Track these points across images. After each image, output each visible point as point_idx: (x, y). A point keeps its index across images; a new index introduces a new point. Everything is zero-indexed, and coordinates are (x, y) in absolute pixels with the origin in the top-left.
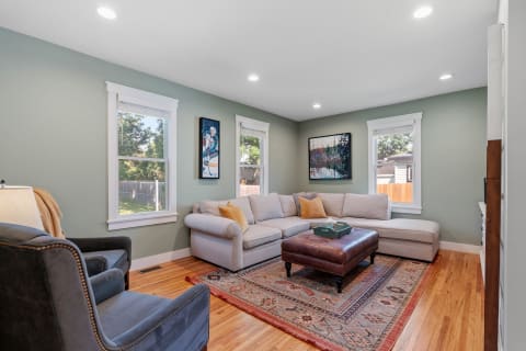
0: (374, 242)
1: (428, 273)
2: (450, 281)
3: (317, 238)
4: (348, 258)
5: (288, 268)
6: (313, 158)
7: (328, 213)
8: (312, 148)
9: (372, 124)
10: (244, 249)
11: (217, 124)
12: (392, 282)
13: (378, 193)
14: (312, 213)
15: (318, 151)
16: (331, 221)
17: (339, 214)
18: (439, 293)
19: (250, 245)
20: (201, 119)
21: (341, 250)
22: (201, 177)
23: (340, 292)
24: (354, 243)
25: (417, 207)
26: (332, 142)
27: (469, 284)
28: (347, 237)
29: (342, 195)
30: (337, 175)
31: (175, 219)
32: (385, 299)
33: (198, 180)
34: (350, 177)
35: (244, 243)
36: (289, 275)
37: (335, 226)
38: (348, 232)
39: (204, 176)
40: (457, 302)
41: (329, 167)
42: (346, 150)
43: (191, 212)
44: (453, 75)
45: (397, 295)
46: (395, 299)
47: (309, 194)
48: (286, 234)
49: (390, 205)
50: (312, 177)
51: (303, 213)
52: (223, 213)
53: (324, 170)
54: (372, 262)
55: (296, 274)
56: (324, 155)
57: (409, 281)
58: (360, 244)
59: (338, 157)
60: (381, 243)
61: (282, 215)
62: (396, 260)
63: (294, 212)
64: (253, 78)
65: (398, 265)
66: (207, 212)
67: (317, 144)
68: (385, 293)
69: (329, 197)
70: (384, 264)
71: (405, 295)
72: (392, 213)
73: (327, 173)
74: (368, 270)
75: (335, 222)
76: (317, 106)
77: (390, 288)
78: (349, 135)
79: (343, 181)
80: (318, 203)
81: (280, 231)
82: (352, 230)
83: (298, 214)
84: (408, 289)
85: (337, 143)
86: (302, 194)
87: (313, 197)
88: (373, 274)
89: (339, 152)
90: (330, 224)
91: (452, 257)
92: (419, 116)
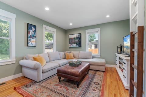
0: (89, 66)
1: (104, 75)
2: (111, 77)
3: (70, 67)
4: (81, 74)
5: (60, 79)
6: (70, 41)
7: (75, 57)
8: (70, 38)
9: (87, 31)
10: (43, 73)
11: (35, 27)
12: (95, 80)
13: (89, 51)
14: (69, 57)
15: (71, 39)
16: (75, 60)
17: (78, 57)
18: (109, 83)
19: (45, 71)
20: (28, 24)
21: (78, 72)
22: (28, 46)
23: (78, 87)
24: (83, 68)
25: (99, 55)
26: (75, 36)
27: (116, 78)
28: (80, 66)
29: (79, 52)
30: (77, 46)
31: (15, 62)
32: (94, 89)
33: (26, 47)
34: (81, 47)
35: (43, 70)
36: (60, 81)
37: (76, 62)
38: (80, 64)
39: (29, 45)
40: (115, 86)
41: (75, 44)
42: (80, 38)
43: (23, 59)
44: (110, 16)
45: (97, 86)
46: (97, 88)
47: (69, 52)
48: (60, 65)
49: (92, 54)
50: (70, 46)
51: (67, 57)
52: (35, 59)
53: (73, 44)
54: (88, 73)
55: (63, 80)
56: (73, 40)
57: (100, 79)
58: (84, 68)
59: (77, 40)
60: (90, 66)
61: (60, 58)
62: (95, 71)
63: (64, 57)
64: (47, 9)
65: (95, 73)
66: (29, 59)
67: (71, 36)
68: (93, 86)
69: (75, 52)
70: (91, 73)
71: (100, 85)
72: (93, 57)
73: (74, 45)
74: (87, 76)
75: (76, 61)
76: (71, 24)
77: (94, 83)
78: (81, 34)
79: (79, 48)
80: (71, 54)
81: (58, 64)
82: (82, 63)
83: (65, 58)
84: (100, 83)
85: (77, 36)
86: (67, 52)
87: (70, 52)
88: (89, 77)
90: (74, 62)
91: (109, 69)
92: (100, 29)
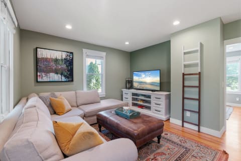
6: (41, 65)
15: (46, 60)
17: (75, 105)
25: (104, 94)
30: (64, 79)
34: (72, 81)
56: (52, 64)
59: (64, 66)
76: (69, 27)
79: (66, 83)
85: (64, 57)
89: (65, 63)
92: (104, 54)
